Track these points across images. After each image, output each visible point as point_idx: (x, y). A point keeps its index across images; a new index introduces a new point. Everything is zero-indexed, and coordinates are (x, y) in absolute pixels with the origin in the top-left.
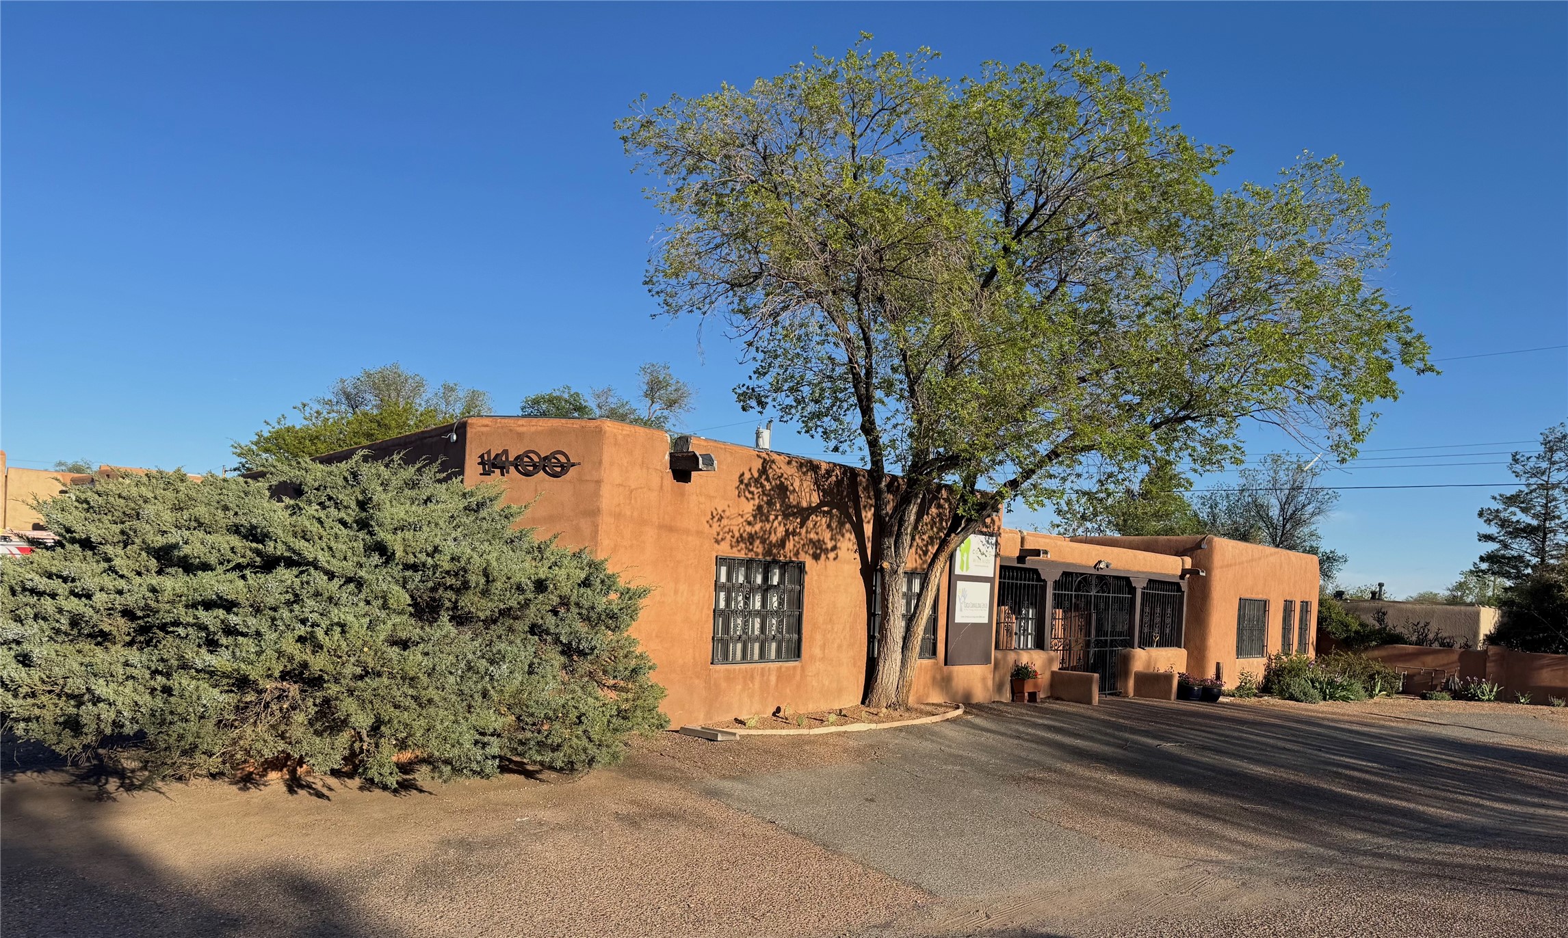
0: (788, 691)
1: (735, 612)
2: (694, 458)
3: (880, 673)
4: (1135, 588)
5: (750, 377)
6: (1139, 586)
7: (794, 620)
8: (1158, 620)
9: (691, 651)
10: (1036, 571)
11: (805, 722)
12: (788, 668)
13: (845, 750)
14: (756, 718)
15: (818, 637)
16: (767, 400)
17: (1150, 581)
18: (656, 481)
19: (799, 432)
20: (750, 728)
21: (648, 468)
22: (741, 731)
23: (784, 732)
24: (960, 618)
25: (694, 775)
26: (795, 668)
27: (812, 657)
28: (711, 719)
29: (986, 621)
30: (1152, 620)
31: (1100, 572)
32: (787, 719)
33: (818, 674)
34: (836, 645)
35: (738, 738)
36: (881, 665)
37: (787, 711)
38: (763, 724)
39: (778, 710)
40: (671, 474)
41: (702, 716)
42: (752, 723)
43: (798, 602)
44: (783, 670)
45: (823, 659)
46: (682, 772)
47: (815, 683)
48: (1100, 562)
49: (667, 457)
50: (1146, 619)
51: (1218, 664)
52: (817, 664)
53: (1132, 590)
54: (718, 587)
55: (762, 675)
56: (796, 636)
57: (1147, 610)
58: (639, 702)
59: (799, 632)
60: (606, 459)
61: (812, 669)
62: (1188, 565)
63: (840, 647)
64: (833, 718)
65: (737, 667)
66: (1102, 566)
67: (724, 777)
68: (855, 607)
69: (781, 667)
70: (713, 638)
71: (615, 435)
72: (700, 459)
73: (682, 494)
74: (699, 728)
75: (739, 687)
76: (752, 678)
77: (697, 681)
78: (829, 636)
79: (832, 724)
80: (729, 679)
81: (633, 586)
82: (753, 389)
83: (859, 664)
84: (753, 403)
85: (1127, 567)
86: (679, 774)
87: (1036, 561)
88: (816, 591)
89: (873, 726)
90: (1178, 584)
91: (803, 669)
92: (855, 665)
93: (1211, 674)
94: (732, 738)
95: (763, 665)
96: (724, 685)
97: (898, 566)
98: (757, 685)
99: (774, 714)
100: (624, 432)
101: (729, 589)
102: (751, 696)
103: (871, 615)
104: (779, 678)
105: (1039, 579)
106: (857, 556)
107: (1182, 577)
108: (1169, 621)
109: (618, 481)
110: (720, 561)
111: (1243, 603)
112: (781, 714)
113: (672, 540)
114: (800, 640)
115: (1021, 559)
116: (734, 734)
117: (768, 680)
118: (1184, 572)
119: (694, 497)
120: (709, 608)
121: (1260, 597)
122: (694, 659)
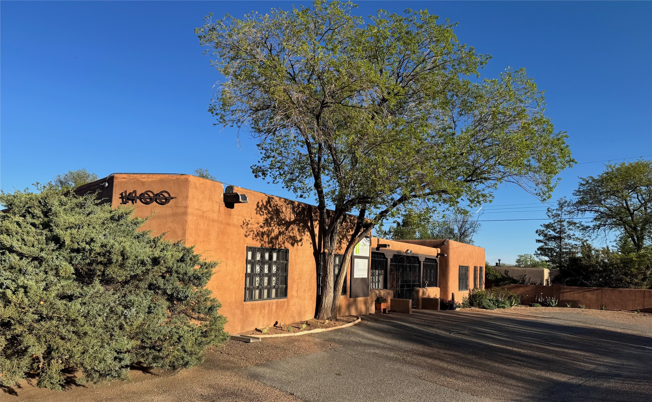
0: (281, 313)
1: (256, 275)
2: (237, 196)
3: (324, 303)
4: (420, 262)
5: (259, 162)
6: (422, 260)
7: (283, 278)
8: (429, 275)
9: (234, 295)
10: (383, 254)
11: (292, 329)
12: (281, 302)
13: (315, 344)
14: (267, 328)
15: (295, 286)
16: (267, 173)
17: (426, 258)
18: (216, 207)
19: (283, 188)
20: (264, 334)
21: (212, 201)
22: (261, 336)
23: (282, 335)
24: (356, 276)
25: (242, 365)
26: (284, 302)
27: (292, 296)
28: (244, 330)
29: (366, 277)
30: (427, 275)
31: (408, 255)
32: (281, 328)
33: (295, 304)
34: (303, 290)
35: (260, 340)
36: (324, 299)
37: (281, 323)
38: (270, 331)
39: (277, 323)
40: (224, 205)
41: (239, 329)
42: (265, 331)
43: (285, 268)
44: (279, 303)
45: (297, 297)
46: (235, 363)
47: (293, 309)
48: (408, 250)
49: (222, 196)
50: (425, 275)
51: (453, 294)
52: (295, 299)
53: (419, 262)
54: (247, 262)
55: (269, 306)
56: (285, 286)
57: (425, 271)
58: (213, 327)
59: (286, 284)
60: (190, 195)
61: (292, 302)
62: (439, 252)
63: (305, 290)
64: (304, 326)
65: (257, 302)
66: (409, 252)
67: (257, 365)
68: (311, 271)
69: (278, 301)
70: (245, 288)
71: (195, 183)
72: (240, 196)
73: (230, 215)
74: (239, 336)
75: (258, 313)
76: (264, 307)
77: (237, 311)
78: (300, 285)
79: (305, 330)
80: (253, 308)
81: (208, 261)
82: (260, 167)
83: (313, 299)
84: (260, 174)
85: (418, 253)
86: (233, 365)
87: (385, 250)
88: (294, 264)
89: (324, 330)
90: (435, 260)
91: (288, 302)
92: (311, 299)
93: (450, 298)
94: (258, 340)
95: (269, 301)
96: (250, 312)
97: (332, 251)
98: (266, 311)
99: (274, 325)
100: (200, 182)
101: (253, 263)
102: (264, 317)
103: (318, 275)
104: (277, 307)
105: (385, 257)
106: (312, 245)
107: (437, 257)
108: (432, 275)
109: (196, 207)
110: (249, 249)
111: (461, 268)
112: (278, 325)
113: (225, 238)
114: (286, 288)
115: (378, 249)
116: (258, 338)
117: (272, 308)
118: (438, 254)
119: (235, 217)
120: (243, 273)
121: (466, 265)
122: (235, 299)
